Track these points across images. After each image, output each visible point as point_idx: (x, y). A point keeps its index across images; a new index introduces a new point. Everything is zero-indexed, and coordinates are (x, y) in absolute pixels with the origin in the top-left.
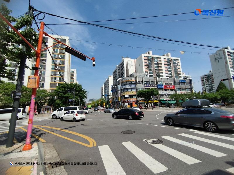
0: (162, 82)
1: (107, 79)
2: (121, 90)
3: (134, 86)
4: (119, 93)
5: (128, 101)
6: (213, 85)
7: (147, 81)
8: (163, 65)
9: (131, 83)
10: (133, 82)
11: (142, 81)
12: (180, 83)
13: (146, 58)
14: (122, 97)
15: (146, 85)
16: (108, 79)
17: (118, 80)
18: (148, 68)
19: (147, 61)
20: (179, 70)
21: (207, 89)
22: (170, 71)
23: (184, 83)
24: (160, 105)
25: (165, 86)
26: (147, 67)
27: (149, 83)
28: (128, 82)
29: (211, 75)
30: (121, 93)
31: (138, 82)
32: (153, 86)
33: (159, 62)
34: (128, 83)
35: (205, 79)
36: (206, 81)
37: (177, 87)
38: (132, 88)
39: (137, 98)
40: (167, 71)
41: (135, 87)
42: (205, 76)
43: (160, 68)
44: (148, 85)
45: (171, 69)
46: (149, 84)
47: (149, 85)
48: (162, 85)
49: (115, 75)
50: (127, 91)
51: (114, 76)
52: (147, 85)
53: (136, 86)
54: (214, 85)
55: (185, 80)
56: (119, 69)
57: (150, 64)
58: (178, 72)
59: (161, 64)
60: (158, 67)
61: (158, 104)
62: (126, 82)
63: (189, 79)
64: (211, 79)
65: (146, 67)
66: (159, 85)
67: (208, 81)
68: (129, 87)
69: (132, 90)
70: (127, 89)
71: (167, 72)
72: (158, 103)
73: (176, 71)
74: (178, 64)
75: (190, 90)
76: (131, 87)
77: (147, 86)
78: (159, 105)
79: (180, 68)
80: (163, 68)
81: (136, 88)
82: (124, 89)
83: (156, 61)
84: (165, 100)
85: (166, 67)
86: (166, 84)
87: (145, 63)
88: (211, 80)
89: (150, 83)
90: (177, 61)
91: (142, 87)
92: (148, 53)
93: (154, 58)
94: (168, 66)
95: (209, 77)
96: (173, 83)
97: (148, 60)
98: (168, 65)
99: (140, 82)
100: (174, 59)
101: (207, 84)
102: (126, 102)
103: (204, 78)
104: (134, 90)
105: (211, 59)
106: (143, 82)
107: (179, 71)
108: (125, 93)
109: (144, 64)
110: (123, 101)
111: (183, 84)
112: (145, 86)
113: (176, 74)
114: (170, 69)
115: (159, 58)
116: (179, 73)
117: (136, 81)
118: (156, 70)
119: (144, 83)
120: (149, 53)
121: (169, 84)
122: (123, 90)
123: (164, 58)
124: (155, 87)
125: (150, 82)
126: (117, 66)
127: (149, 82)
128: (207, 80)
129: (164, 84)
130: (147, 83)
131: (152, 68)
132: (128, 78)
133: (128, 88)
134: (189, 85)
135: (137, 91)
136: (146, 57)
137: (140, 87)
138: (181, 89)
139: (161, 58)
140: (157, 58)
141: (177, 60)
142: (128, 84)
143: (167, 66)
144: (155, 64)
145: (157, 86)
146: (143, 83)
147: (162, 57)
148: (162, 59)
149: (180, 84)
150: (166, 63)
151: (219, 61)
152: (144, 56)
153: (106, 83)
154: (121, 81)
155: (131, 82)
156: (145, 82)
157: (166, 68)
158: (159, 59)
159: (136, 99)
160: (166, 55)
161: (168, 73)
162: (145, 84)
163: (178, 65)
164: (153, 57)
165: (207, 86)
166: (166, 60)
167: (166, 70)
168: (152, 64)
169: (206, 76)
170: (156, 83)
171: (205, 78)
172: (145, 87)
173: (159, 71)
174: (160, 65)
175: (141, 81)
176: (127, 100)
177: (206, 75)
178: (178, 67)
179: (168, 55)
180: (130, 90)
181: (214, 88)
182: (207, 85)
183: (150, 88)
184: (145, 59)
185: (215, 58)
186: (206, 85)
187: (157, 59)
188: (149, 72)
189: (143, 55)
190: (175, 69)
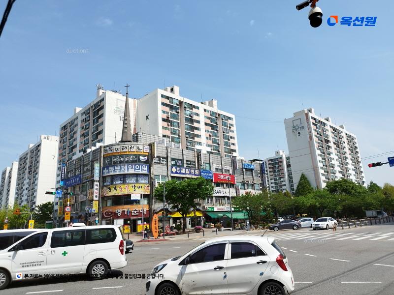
0: (210, 164)
1: (31, 146)
2: (103, 179)
3: (144, 170)
4: (95, 187)
5: (124, 212)
6: (282, 182)
7: (178, 160)
8: (202, 126)
9: (136, 161)
10: (142, 158)
11: (165, 156)
12: (244, 170)
13: (167, 102)
14: (103, 202)
15: (176, 168)
16: (39, 145)
17: (93, 148)
18: (170, 127)
19: (167, 109)
20: (232, 141)
21: (273, 189)
22: (215, 141)
23: (251, 170)
24: (204, 223)
25: (216, 176)
26: (168, 125)
27: (183, 163)
28: (127, 155)
29: (280, 160)
30: (102, 187)
31: (155, 160)
32: (190, 174)
33: (195, 118)
34: (127, 159)
35: (269, 168)
36: (270, 172)
37: (238, 179)
38: (137, 175)
39: (150, 204)
40: (210, 139)
41: (146, 172)
42: (269, 160)
43: (196, 132)
44: (180, 170)
45: (218, 137)
46: (182, 166)
47: (183, 171)
48: (210, 172)
49: (68, 136)
50: (124, 182)
51: (62, 136)
52: (178, 169)
53: (149, 170)
54: (284, 181)
55: (253, 164)
56: (84, 117)
57: (174, 117)
58: (230, 146)
59: (198, 122)
60: (193, 128)
61: (200, 221)
62: (121, 156)
63: (258, 162)
64: (278, 168)
65: (165, 124)
66: (205, 171)
67: (274, 172)
68: (131, 171)
69: (137, 181)
70: (124, 177)
71: (210, 142)
72: (200, 217)
73: (226, 143)
74: (230, 128)
75: (261, 188)
76: (137, 172)
77: (176, 173)
78: (202, 224)
79: (234, 138)
80: (203, 131)
81: (149, 176)
82: (113, 177)
83: (188, 113)
84: (215, 209)
85: (209, 131)
86: (217, 169)
87: (164, 112)
88: (279, 171)
89: (185, 165)
90: (230, 122)
91: (166, 174)
92: (169, 89)
93: (184, 104)
94: (212, 129)
95: (276, 164)
96: (230, 169)
97: (172, 107)
98: (213, 127)
99: (160, 160)
100: (225, 116)
101: (272, 177)
102: (118, 218)
103: (267, 165)
104: (145, 181)
105: (287, 128)
106: (169, 160)
107: (233, 144)
108: (117, 189)
109: (161, 115)
110: (108, 214)
111: (249, 173)
112: (172, 172)
113: (227, 150)
114: (216, 136)
115: (195, 107)
116: (232, 147)
117: (151, 155)
118: (187, 133)
119: (169, 164)
120: (172, 90)
121: (224, 171)
122: (108, 179)
123: (205, 110)
124: (195, 175)
125: (185, 162)
126: (78, 110)
127: (182, 160)
128: (271, 170)
129: (214, 171)
130: (178, 163)
131: (179, 128)
132: (127, 145)
133: (126, 172)
134: (259, 177)
135: (151, 184)
136: (167, 98)
137: (161, 174)
138: (246, 185)
139: (198, 108)
140: (192, 107)
141: (230, 118)
142: (127, 162)
143: (209, 128)
144: (186, 119)
145: (200, 174)
146: (167, 162)
147: (202, 107)
148: (201, 111)
149: (244, 174)
150: (209, 122)
151: (299, 134)
152: (162, 96)
153: (28, 156)
154: (105, 151)
155: (137, 156)
156: (173, 159)
157: (208, 134)
158: (195, 110)
159: (146, 209)
160: (207, 102)
161: (210, 146)
162: (173, 165)
163: (231, 131)
164: (181, 103)
165: (272, 183)
166: (208, 115)
167: (207, 138)
168: (178, 119)
169: (270, 162)
170: (197, 166)
171: (270, 166)
172: (173, 175)
173: (194, 139)
174: (195, 125)
175: (163, 158)
176: (121, 210)
177: (272, 160)
178: (231, 134)
179: (211, 105)
180: (133, 180)
181: (283, 187)
182: (273, 181)
183: (183, 178)
184: (163, 104)
185: (294, 127)
186: (271, 179)
187: (190, 109)
188: (172, 137)
189: (160, 92)
190: (225, 137)
